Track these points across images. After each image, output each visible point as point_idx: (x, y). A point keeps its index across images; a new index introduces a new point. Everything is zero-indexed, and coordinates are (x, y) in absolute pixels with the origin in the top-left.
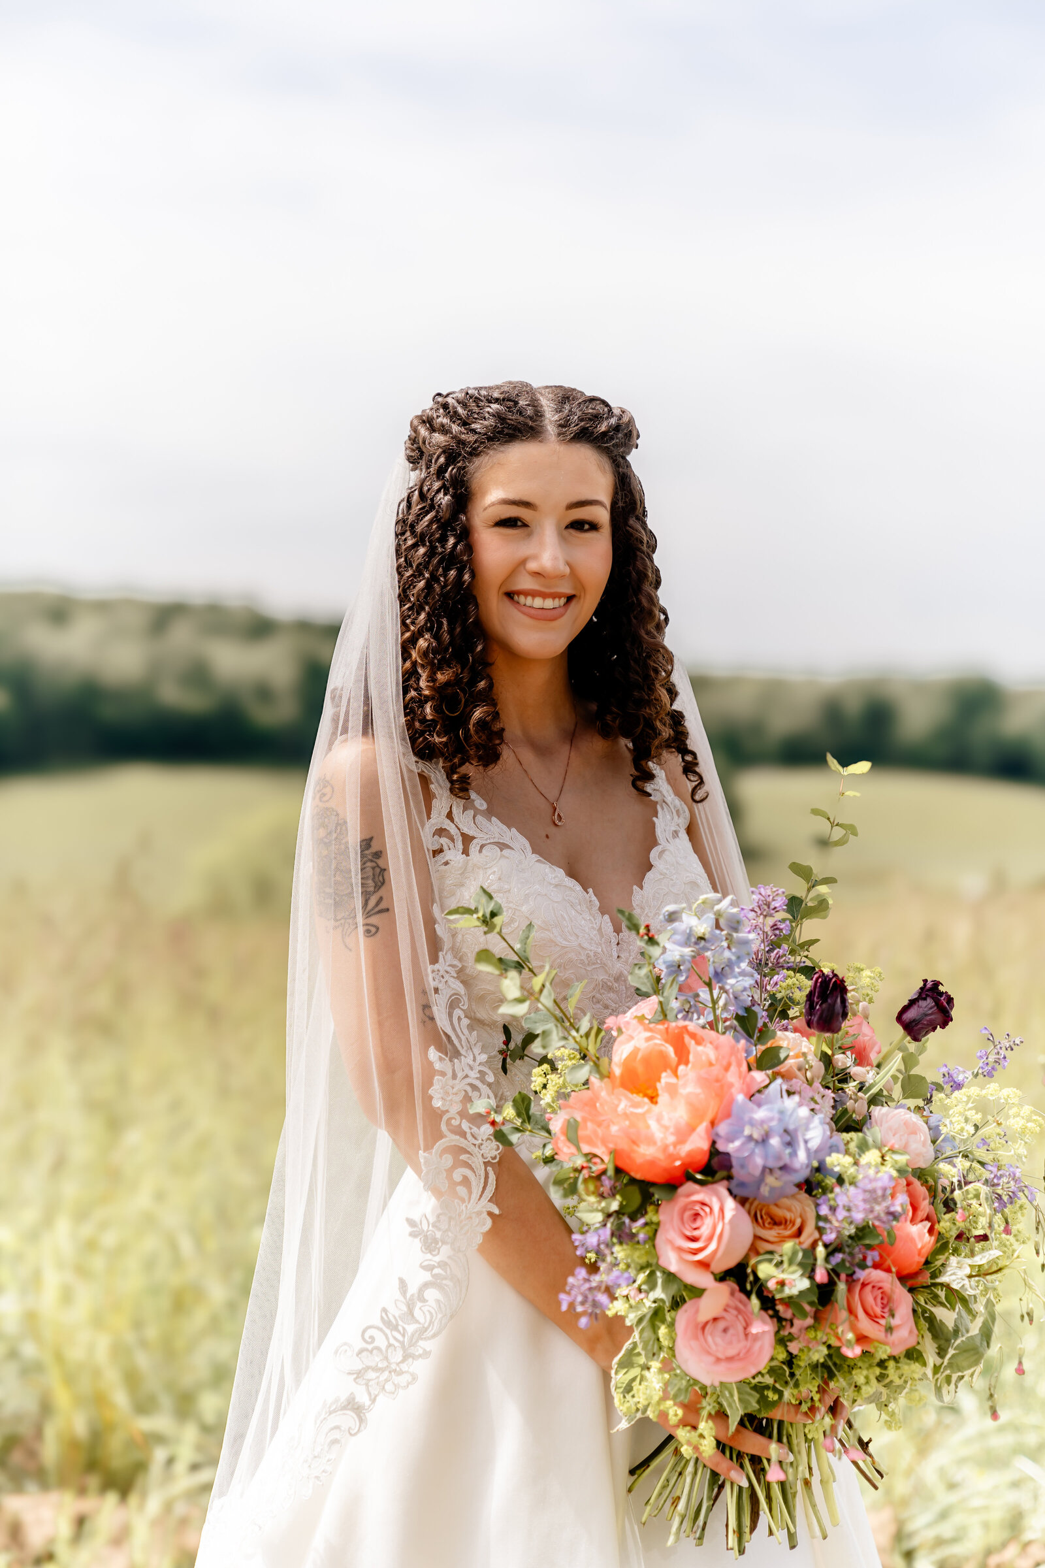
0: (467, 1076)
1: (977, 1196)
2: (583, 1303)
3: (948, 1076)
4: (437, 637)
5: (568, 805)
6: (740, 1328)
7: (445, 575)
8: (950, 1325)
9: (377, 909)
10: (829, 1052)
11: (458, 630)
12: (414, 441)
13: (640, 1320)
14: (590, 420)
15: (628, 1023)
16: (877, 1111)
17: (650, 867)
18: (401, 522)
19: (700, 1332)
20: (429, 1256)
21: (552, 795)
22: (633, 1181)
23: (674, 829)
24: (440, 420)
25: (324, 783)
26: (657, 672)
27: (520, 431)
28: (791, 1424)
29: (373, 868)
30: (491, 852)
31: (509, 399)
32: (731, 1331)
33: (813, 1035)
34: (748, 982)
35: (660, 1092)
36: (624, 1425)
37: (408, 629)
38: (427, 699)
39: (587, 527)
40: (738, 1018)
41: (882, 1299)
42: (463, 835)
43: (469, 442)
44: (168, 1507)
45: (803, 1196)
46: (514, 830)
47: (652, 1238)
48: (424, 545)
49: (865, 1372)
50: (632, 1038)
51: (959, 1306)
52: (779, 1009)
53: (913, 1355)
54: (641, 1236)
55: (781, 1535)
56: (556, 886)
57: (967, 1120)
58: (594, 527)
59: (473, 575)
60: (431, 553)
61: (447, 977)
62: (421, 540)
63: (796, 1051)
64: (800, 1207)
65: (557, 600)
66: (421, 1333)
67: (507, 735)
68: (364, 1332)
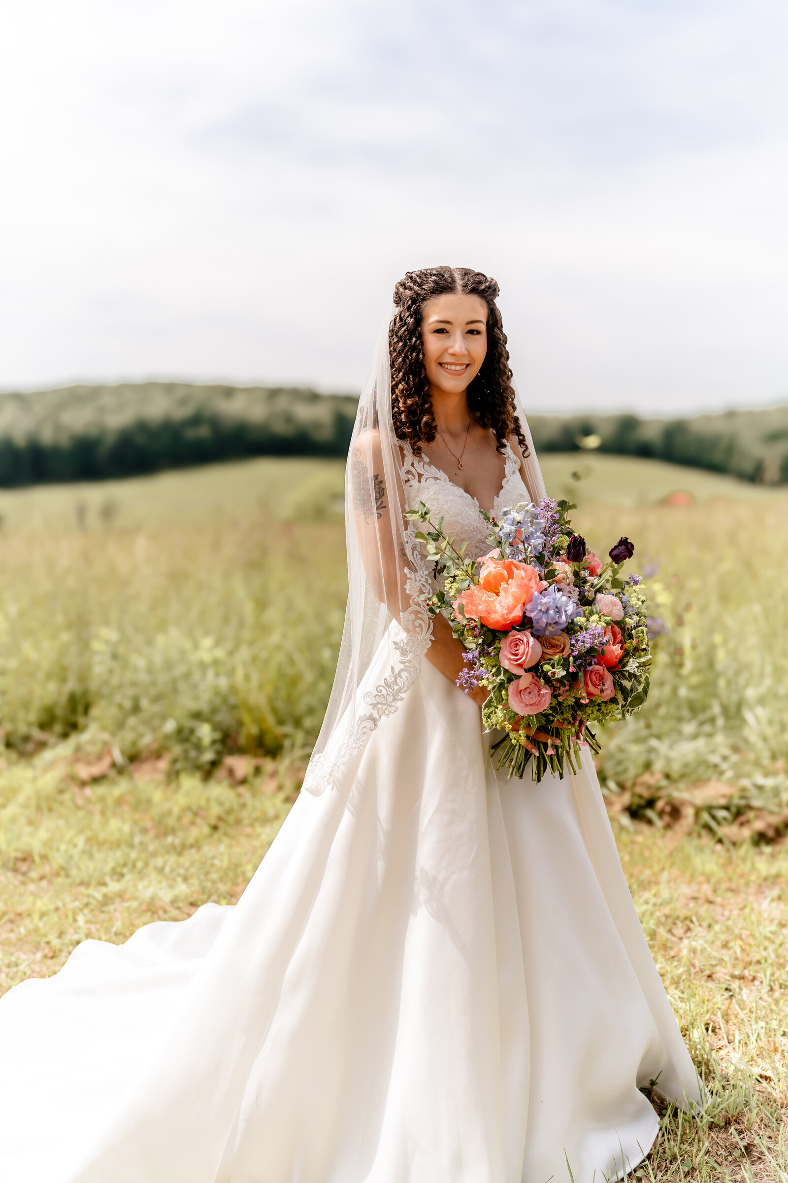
0: (420, 580)
1: (642, 632)
2: (466, 683)
3: (632, 578)
4: (407, 383)
5: (466, 460)
6: (536, 692)
7: (411, 355)
8: (629, 688)
9: (380, 507)
10: (578, 570)
11: (417, 380)
12: (397, 294)
13: (494, 688)
14: (477, 283)
15: (487, 560)
16: (599, 596)
17: (502, 487)
18: (392, 331)
19: (518, 694)
20: (403, 658)
21: (458, 455)
22: (489, 630)
23: (513, 470)
24: (409, 284)
25: (357, 450)
26: (507, 399)
27: (445, 289)
28: (561, 729)
29: (379, 488)
30: (431, 481)
31: (440, 274)
32: (532, 693)
33: (570, 563)
34: (541, 541)
35: (500, 591)
36: (488, 731)
37: (394, 380)
38: (402, 412)
39: (475, 333)
40: (536, 557)
41: (599, 678)
42: (418, 473)
43: (422, 294)
44: (292, 763)
45: (565, 634)
46: (441, 471)
47: (498, 654)
48: (402, 341)
49: (591, 709)
50: (488, 567)
51: (633, 679)
52: (556, 552)
53: (614, 701)
54: (492, 654)
55: (557, 774)
56: (460, 497)
57: (638, 599)
58: (478, 333)
59: (424, 355)
60: (405, 345)
61: (411, 536)
62: (400, 339)
63: (563, 571)
64: (564, 639)
65: (462, 366)
66: (400, 690)
67: (438, 428)
68: (377, 689)
